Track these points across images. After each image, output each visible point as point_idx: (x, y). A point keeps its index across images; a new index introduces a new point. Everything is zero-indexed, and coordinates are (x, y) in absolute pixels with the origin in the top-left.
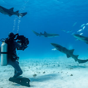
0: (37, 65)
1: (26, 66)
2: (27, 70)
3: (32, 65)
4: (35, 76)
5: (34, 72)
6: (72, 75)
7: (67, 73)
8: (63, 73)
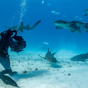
0: (29, 60)
1: (16, 59)
2: (17, 64)
3: (24, 59)
4: (25, 73)
5: (24, 68)
6: (69, 75)
7: (64, 71)
8: (59, 71)
